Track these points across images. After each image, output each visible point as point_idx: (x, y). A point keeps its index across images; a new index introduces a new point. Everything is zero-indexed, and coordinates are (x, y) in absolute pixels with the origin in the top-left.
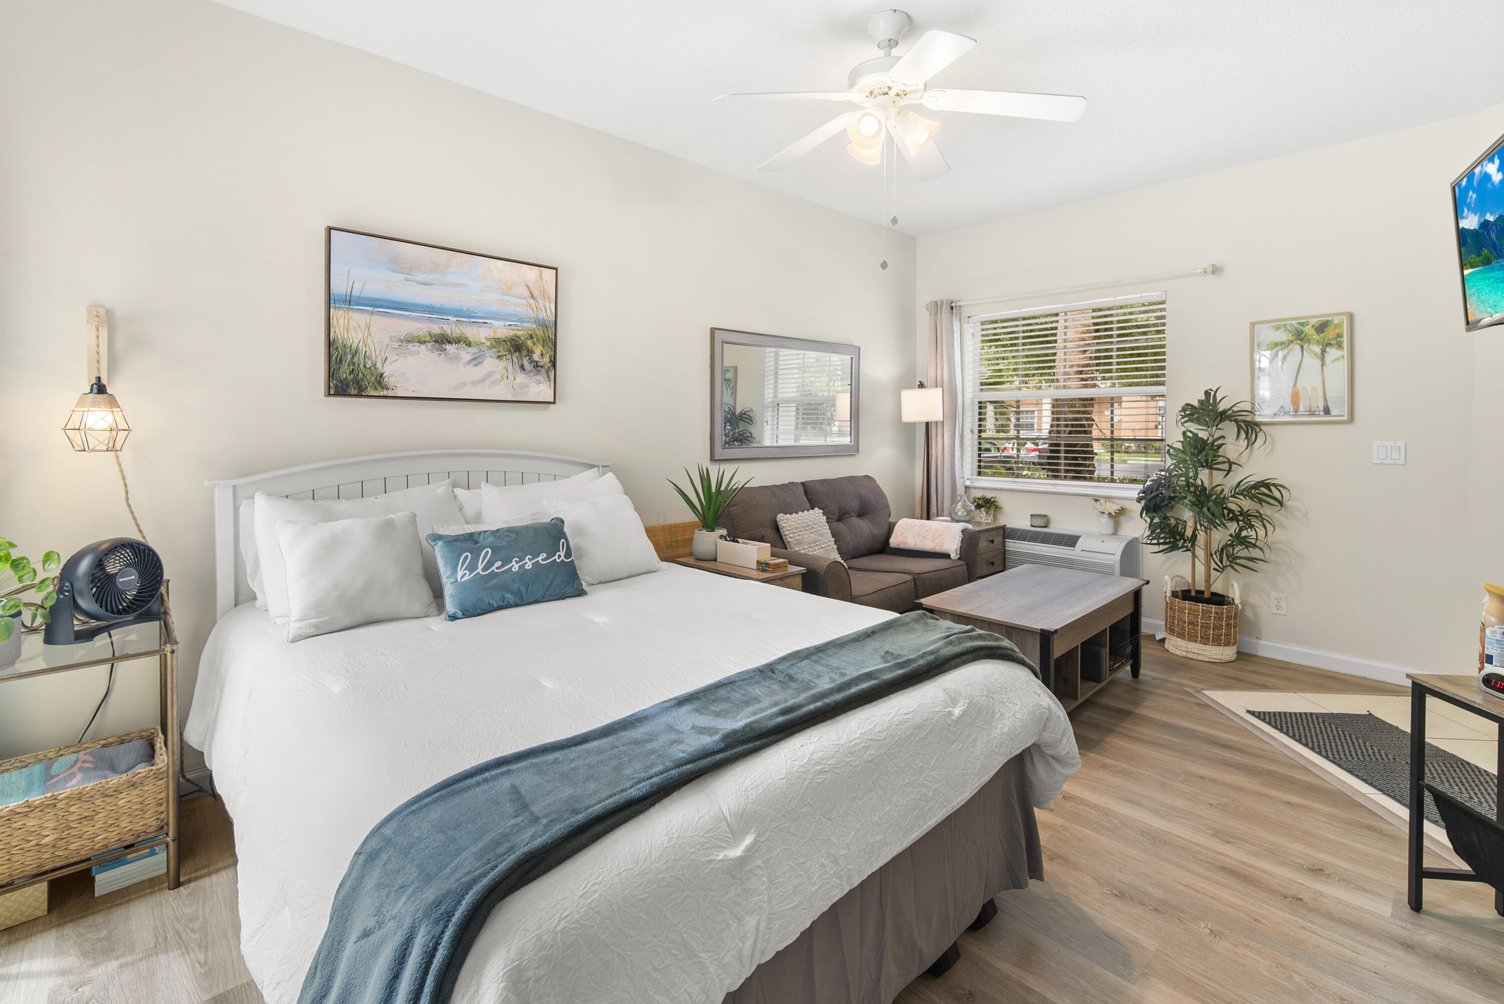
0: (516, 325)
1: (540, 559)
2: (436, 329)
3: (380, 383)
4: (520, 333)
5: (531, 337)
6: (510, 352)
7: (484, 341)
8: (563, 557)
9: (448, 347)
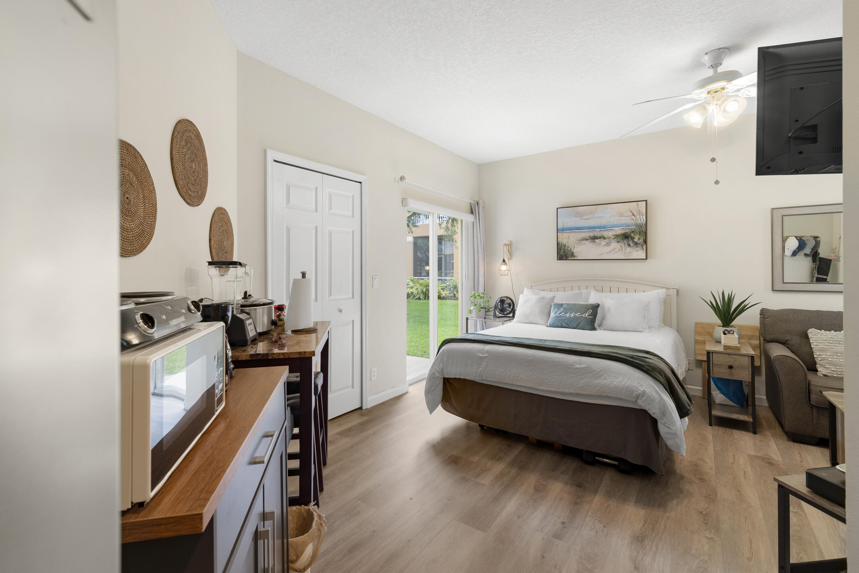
0: (625, 228)
1: (577, 314)
2: (592, 235)
3: (573, 255)
4: (627, 231)
5: (633, 232)
6: (623, 239)
7: (611, 236)
8: (586, 316)
9: (597, 240)
